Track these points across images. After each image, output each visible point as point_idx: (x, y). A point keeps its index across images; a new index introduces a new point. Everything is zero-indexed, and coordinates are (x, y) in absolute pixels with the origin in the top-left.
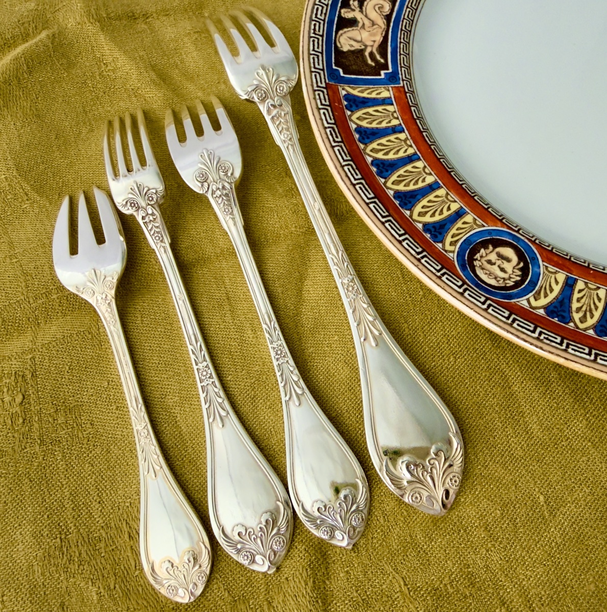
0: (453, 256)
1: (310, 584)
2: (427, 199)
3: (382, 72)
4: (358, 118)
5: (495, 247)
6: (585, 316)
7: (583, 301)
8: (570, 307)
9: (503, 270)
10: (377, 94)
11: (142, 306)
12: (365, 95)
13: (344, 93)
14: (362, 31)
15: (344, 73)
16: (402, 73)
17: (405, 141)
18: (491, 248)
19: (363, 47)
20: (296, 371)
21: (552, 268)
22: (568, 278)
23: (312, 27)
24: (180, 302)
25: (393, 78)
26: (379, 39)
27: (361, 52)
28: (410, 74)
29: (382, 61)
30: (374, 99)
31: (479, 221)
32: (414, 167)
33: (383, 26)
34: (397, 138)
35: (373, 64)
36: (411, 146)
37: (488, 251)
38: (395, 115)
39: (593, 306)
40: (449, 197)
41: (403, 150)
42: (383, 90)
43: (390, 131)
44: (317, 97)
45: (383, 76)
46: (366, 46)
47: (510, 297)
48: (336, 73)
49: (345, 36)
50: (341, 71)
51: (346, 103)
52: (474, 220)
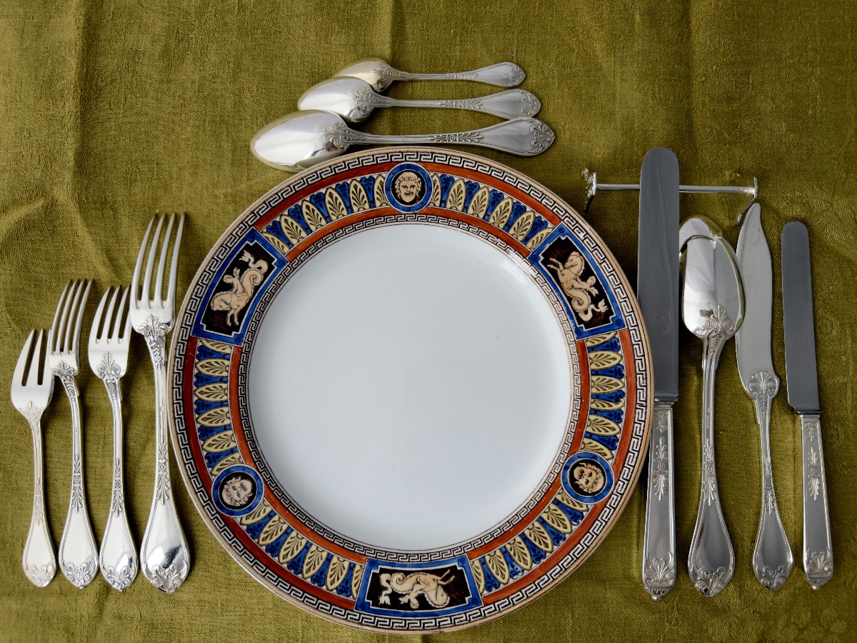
0: (214, 479)
1: (96, 600)
2: (218, 435)
3: (234, 333)
4: (201, 366)
5: (242, 479)
6: (267, 537)
7: (272, 528)
8: (262, 529)
9: (239, 495)
10: (223, 349)
11: (56, 425)
12: (214, 348)
13: (200, 344)
14: (234, 295)
15: (206, 329)
16: (247, 336)
17: (225, 390)
18: (240, 478)
19: (229, 309)
20: (123, 498)
21: (267, 503)
22: (272, 511)
23: (196, 290)
24: (76, 433)
25: (238, 339)
26: (243, 304)
27: (226, 312)
28: (253, 337)
29: (237, 323)
30: (219, 353)
31: (242, 460)
32: (221, 410)
33: (250, 295)
34: (220, 386)
35: (230, 325)
36: (226, 395)
37: (237, 480)
38: (227, 369)
39: (275, 533)
40: (233, 438)
41: (220, 396)
42: (228, 347)
43: (218, 380)
44: (178, 348)
45: (232, 336)
46: (231, 308)
47: (232, 514)
48: (201, 328)
49: (219, 298)
50: (205, 326)
51: (198, 353)
52: (240, 457)
